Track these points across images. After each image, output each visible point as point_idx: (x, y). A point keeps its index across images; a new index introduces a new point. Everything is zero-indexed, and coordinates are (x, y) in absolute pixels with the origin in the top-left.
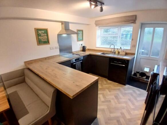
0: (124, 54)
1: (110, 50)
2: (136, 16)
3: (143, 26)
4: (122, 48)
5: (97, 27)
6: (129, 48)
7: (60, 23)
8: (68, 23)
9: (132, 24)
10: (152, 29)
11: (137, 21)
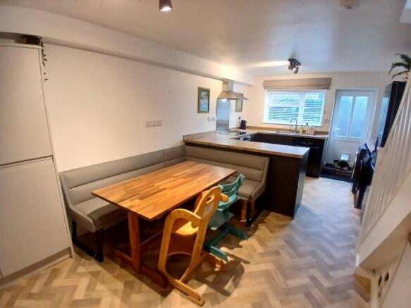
0: (313, 133)
1: (289, 127)
2: (330, 79)
3: (338, 93)
4: (309, 124)
5: (266, 91)
6: (320, 125)
7: (222, 82)
8: (233, 82)
9: (325, 90)
10: (351, 98)
11: (331, 87)
